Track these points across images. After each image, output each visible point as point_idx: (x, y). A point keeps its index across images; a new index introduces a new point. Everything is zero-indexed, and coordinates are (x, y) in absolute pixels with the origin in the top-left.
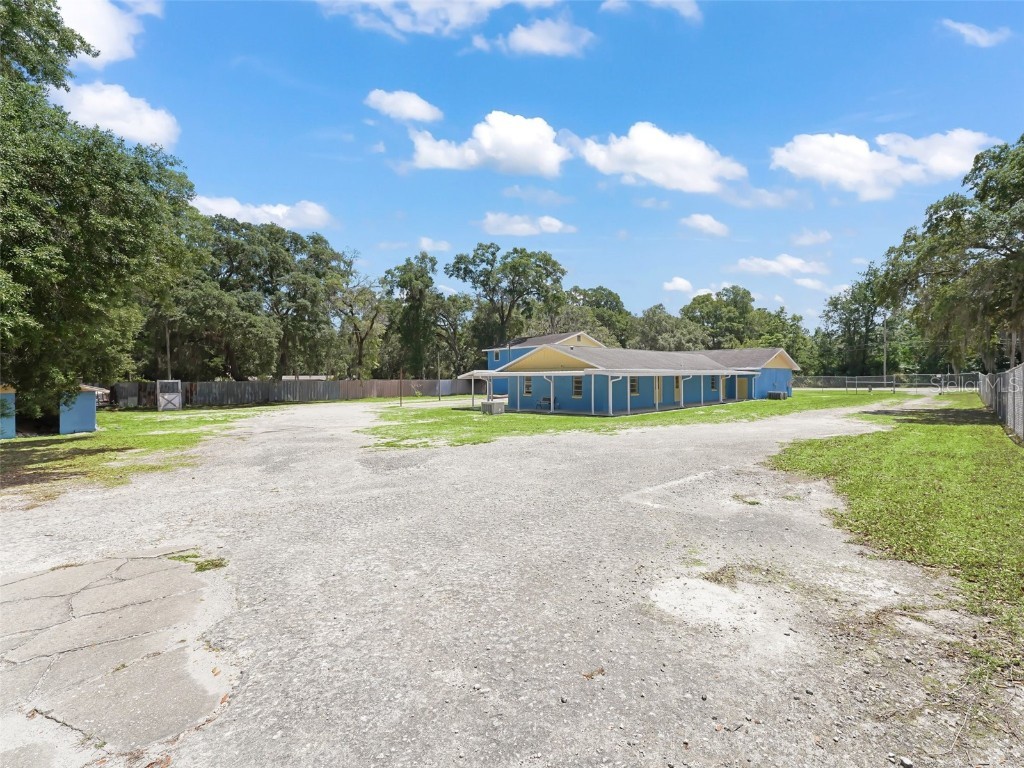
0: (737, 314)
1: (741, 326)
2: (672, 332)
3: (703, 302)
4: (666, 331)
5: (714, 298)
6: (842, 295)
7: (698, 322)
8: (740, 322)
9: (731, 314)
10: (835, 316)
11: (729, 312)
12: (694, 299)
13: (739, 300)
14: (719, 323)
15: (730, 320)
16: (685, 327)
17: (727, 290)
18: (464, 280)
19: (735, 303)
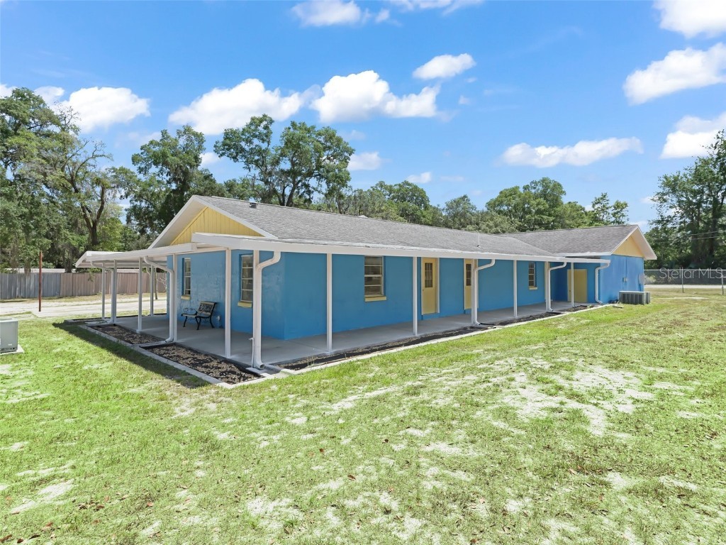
0: (547, 206)
1: (551, 219)
2: (477, 224)
3: (511, 195)
4: (471, 223)
5: (521, 190)
6: (681, 175)
7: (505, 214)
8: (550, 215)
9: (541, 207)
10: (672, 199)
11: (538, 204)
12: (501, 193)
13: (550, 192)
14: (527, 216)
15: (539, 212)
16: (492, 219)
17: (536, 183)
18: (235, 158)
19: (544, 195)
